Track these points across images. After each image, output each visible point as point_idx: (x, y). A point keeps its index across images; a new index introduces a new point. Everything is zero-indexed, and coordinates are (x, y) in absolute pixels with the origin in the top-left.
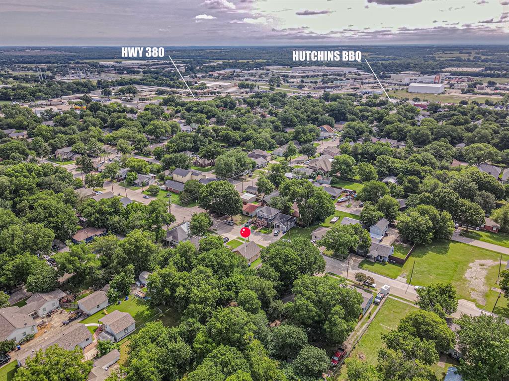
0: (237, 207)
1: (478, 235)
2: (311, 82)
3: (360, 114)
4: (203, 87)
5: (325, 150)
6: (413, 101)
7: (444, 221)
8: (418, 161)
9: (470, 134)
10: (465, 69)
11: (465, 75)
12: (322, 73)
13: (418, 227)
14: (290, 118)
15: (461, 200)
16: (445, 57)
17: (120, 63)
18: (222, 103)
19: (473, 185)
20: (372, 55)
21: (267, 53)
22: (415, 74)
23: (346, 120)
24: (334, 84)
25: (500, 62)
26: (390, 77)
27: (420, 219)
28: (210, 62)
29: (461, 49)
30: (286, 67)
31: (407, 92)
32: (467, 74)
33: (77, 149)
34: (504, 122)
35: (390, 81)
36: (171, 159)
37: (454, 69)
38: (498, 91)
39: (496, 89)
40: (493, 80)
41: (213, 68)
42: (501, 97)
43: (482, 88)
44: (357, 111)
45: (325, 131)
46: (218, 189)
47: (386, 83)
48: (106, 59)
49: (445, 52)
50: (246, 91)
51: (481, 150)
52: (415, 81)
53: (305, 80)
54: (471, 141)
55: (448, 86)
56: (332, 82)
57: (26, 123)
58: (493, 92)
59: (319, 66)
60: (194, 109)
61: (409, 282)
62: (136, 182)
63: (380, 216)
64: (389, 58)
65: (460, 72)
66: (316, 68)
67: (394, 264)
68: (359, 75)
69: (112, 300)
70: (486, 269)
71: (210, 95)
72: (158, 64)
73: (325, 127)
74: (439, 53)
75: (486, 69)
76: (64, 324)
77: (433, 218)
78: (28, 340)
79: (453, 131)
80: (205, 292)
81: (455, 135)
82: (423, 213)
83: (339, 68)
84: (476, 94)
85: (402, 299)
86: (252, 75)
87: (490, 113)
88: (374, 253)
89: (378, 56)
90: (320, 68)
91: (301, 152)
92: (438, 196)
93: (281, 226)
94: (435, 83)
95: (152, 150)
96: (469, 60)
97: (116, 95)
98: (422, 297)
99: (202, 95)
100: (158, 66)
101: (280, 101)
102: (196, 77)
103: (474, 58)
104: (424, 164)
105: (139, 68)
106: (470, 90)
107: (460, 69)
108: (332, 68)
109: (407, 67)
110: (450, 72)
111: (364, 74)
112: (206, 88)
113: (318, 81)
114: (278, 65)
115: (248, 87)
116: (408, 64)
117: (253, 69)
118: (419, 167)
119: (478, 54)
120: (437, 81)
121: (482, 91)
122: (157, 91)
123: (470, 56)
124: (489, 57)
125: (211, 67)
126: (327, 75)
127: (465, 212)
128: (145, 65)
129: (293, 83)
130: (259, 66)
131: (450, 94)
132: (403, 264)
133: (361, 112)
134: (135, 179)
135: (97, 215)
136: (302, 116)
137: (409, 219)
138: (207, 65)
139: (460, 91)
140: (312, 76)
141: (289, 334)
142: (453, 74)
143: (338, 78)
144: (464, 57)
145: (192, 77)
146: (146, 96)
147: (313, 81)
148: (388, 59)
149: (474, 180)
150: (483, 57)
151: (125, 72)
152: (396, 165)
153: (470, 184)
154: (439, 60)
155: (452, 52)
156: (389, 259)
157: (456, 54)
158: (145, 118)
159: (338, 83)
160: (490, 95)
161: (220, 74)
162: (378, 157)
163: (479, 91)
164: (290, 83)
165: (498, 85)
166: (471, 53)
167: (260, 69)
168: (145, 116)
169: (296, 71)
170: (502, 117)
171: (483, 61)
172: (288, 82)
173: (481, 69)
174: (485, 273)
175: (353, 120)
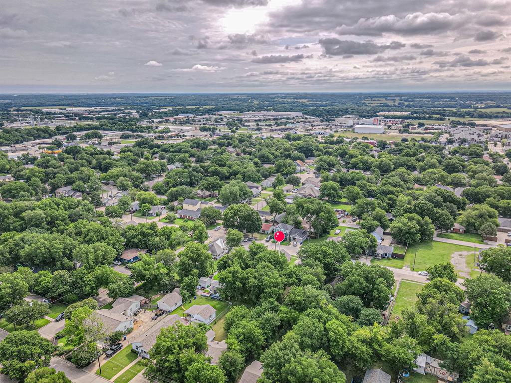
0: (259, 224)
1: (451, 236)
2: (266, 125)
3: (324, 151)
4: (167, 131)
5: (307, 180)
6: (363, 139)
7: (427, 224)
8: (390, 184)
9: (421, 163)
10: (395, 113)
11: (396, 118)
12: (273, 118)
13: (410, 229)
14: (266, 155)
15: (435, 209)
16: (375, 103)
17: (65, 109)
18: (195, 145)
19: (439, 198)
20: (310, 101)
21: (213, 100)
22: (355, 118)
23: (313, 156)
24: (288, 126)
25: (421, 107)
26: (334, 120)
27: (409, 224)
28: (159, 109)
29: (387, 96)
30: (236, 112)
31: (354, 132)
32: (399, 117)
33: (79, 187)
34: (442, 153)
35: (335, 123)
36: (177, 191)
37: (387, 113)
38: (429, 131)
39: (426, 129)
40: (421, 121)
41: (166, 114)
42: (432, 136)
43: (414, 129)
44: (322, 148)
45: (299, 165)
46: (241, 210)
47: (333, 125)
48: (46, 106)
49: (374, 99)
50: (210, 134)
51: (435, 174)
52: (358, 123)
53: (260, 123)
54: (423, 169)
55: (386, 127)
56: (285, 125)
57: (8, 167)
58: (424, 131)
59: (267, 111)
60: (171, 150)
61: (413, 270)
62: (151, 212)
63: (377, 225)
64: (326, 103)
65: (392, 116)
66: (266, 112)
67: (397, 259)
68: (306, 118)
69: (185, 300)
70: (464, 257)
71: (176, 138)
72: (107, 111)
73: (298, 162)
74: (368, 99)
75: (413, 113)
76: (153, 319)
77: (418, 222)
78: (129, 332)
79: (408, 161)
80: (276, 279)
81: (410, 164)
82: (411, 219)
83: (287, 113)
84: (411, 133)
85: (412, 281)
86: (207, 120)
87: (429, 148)
88: (380, 252)
89: (316, 102)
90: (269, 112)
91: (287, 183)
92: (418, 207)
93: (298, 238)
94: (374, 125)
95: (151, 186)
96: (395, 106)
97: (81, 140)
98: (432, 273)
99: (168, 138)
100: (110, 113)
101: (248, 141)
102: (153, 122)
103: (398, 104)
104: (395, 186)
105: (89, 114)
106: (406, 129)
107: (391, 113)
108: (280, 113)
109: (346, 112)
110: (384, 116)
111: (310, 118)
112: (169, 132)
113: (272, 124)
114: (227, 111)
115: (210, 130)
116: (347, 109)
117: (205, 115)
118: (392, 189)
119: (402, 100)
120: (376, 123)
121: (415, 131)
122: (123, 136)
123: (395, 102)
124: (411, 103)
125: (163, 112)
126: (278, 119)
127: (440, 217)
128: (93, 112)
129: (249, 126)
130: (209, 111)
131: (390, 134)
132: (403, 259)
133: (325, 149)
134: (149, 209)
135: (140, 237)
136: (276, 153)
137: (400, 225)
138: (158, 111)
139: (398, 131)
140: (264, 120)
141: (351, 301)
142: (387, 117)
143: (289, 121)
144: (390, 103)
145: (150, 122)
146: (112, 140)
147: (268, 124)
148: (326, 105)
149: (438, 195)
150: (406, 103)
151: (77, 118)
152: (373, 188)
153: (437, 198)
154: (370, 106)
155: (379, 99)
156: (392, 256)
157: (383, 101)
158: (128, 159)
159: (291, 126)
160: (422, 134)
161: (176, 120)
162: (357, 182)
163: (413, 131)
164: (247, 126)
165: (426, 126)
166: (395, 100)
167: (212, 114)
168: (128, 157)
169: (247, 115)
170: (440, 151)
171: (406, 106)
172: (244, 126)
173: (408, 113)
174: (464, 260)
175: (319, 155)
